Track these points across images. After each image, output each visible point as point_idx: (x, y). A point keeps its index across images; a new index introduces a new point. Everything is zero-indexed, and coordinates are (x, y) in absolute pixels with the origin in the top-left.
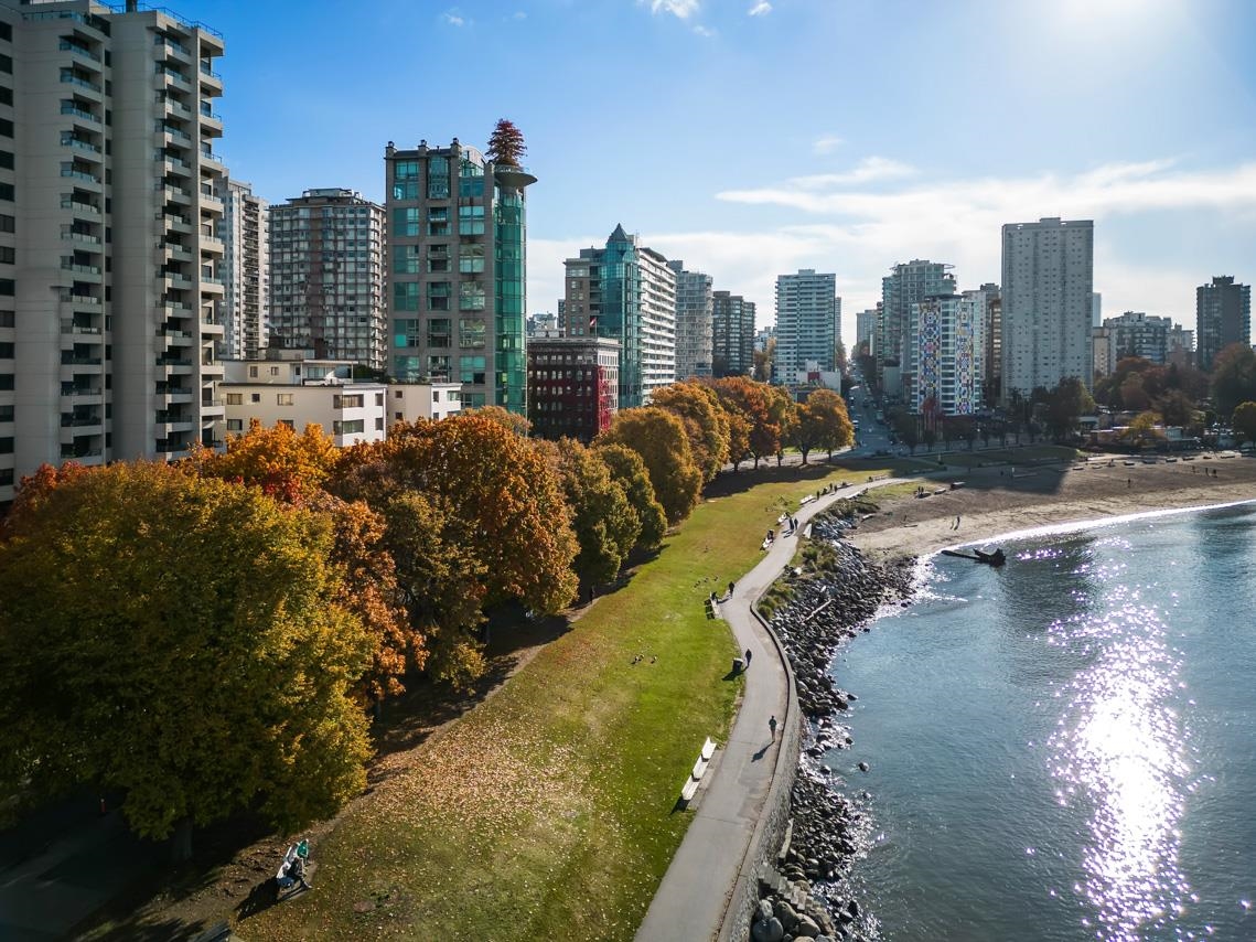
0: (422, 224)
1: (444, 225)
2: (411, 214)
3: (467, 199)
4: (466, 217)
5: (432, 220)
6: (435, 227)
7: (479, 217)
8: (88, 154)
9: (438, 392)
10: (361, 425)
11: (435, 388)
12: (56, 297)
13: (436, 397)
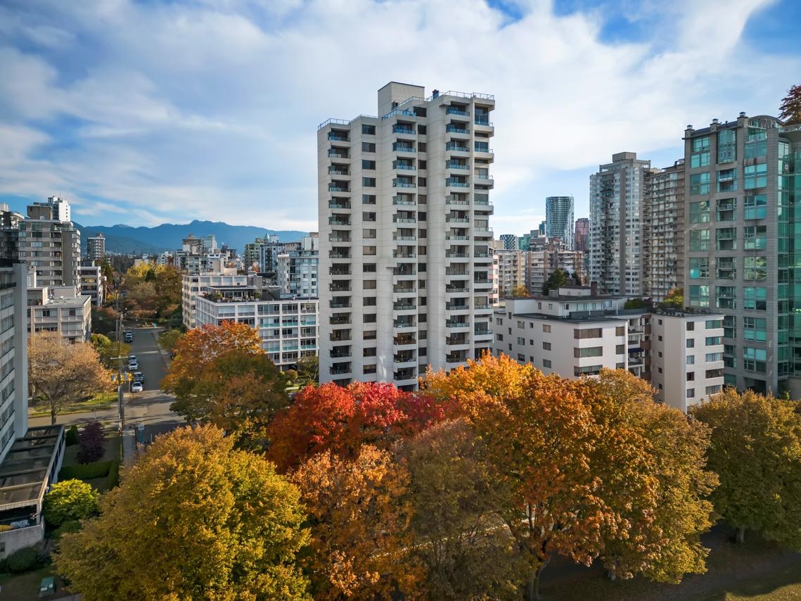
0: (712, 184)
1: (732, 182)
2: (704, 178)
3: (751, 160)
4: (750, 174)
5: (720, 180)
6: (725, 186)
7: (763, 172)
8: (406, 189)
9: (693, 323)
10: (598, 351)
11: (690, 320)
12: (390, 273)
13: (690, 327)
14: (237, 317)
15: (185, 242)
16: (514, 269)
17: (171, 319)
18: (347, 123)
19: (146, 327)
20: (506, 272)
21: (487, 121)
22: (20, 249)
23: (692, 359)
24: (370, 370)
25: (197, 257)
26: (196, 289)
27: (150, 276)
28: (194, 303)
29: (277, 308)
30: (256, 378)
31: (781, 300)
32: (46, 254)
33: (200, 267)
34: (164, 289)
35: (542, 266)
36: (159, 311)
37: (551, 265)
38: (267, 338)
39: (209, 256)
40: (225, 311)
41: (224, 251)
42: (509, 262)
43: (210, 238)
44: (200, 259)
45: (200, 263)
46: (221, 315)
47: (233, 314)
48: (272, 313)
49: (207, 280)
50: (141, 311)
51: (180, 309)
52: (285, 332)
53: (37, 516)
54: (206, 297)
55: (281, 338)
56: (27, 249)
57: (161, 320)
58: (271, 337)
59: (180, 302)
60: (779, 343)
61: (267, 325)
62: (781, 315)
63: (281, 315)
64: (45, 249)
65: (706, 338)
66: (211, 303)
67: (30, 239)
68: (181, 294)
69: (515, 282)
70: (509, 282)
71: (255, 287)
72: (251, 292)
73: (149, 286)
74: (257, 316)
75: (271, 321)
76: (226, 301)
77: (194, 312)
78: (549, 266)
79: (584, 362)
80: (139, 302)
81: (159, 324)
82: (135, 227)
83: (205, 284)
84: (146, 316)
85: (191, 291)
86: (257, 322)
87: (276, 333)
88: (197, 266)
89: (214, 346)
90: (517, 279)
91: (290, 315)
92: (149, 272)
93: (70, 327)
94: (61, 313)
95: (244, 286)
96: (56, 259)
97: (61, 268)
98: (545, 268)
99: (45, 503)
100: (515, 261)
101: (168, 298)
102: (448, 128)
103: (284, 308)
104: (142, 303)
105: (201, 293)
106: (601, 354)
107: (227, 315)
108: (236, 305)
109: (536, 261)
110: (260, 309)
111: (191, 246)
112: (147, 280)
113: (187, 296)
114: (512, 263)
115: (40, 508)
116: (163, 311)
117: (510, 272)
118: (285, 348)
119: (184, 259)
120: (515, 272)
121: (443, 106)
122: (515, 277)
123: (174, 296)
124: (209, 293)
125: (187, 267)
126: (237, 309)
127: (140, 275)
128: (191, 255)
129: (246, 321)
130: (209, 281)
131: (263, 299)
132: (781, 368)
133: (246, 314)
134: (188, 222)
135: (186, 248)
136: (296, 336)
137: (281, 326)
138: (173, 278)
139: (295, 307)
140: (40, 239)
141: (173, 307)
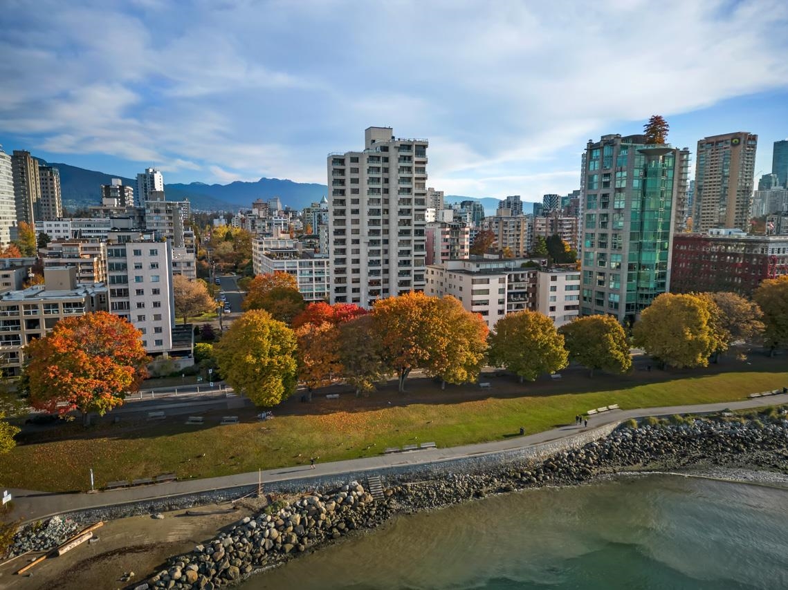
0: (600, 183)
1: (609, 182)
2: (595, 178)
3: (620, 168)
4: (618, 178)
5: (603, 180)
6: (606, 185)
8: (375, 196)
9: (556, 276)
10: (487, 292)
11: (554, 275)
12: (366, 245)
13: (554, 279)
14: (286, 269)
15: (255, 205)
16: (518, 233)
17: (245, 270)
18: (343, 154)
19: (228, 275)
20: (510, 235)
21: (425, 155)
22: (147, 221)
23: (554, 298)
24: (356, 300)
25: (264, 220)
26: (261, 249)
27: (228, 237)
28: (260, 259)
29: (311, 264)
30: (290, 301)
31: (631, 262)
32: (163, 225)
33: (266, 228)
34: (239, 248)
35: (544, 230)
36: (237, 264)
37: (552, 229)
38: (305, 283)
39: (273, 219)
40: (279, 265)
41: (286, 212)
42: (514, 227)
43: (275, 200)
44: (266, 222)
45: (266, 225)
46: (276, 268)
47: (284, 267)
48: (308, 267)
49: (269, 243)
50: (224, 264)
51: (251, 261)
52: (316, 279)
53: (192, 355)
54: (268, 255)
55: (314, 283)
56: (151, 221)
57: (238, 270)
58: (308, 282)
59: (251, 257)
60: (628, 291)
61: (305, 275)
62: (631, 272)
63: (314, 268)
64: (163, 221)
65: (566, 286)
66: (270, 260)
67: (153, 214)
68: (252, 251)
69: (518, 244)
70: (513, 244)
71: (297, 250)
72: (295, 253)
73: (229, 245)
74: (298, 269)
75: (308, 272)
76: (279, 259)
77: (260, 265)
78: (550, 230)
79: (476, 298)
80: (222, 257)
81: (237, 273)
82: (210, 184)
83: (267, 246)
84: (228, 267)
85: (259, 250)
86: (298, 272)
87: (311, 280)
88: (264, 227)
89: (271, 285)
90: (520, 241)
91: (319, 268)
92: (227, 233)
93: (188, 273)
94: (182, 265)
95: (291, 249)
96: (170, 228)
97: (173, 234)
98: (546, 232)
99: (194, 350)
100: (518, 227)
101: (242, 254)
102: (400, 160)
103: (316, 264)
104: (223, 257)
105: (264, 252)
106: (488, 294)
107: (279, 267)
108: (285, 261)
109: (540, 226)
110: (300, 264)
111: (259, 210)
112: (226, 240)
113: (256, 254)
114: (516, 228)
115: (192, 352)
116: (240, 264)
117: (513, 235)
118: (316, 290)
119: (253, 222)
120: (518, 235)
121: (395, 147)
122: (518, 240)
123: (248, 253)
124: (269, 253)
125: (256, 228)
126: (286, 264)
127: (221, 236)
128: (259, 218)
129: (292, 272)
130: (270, 244)
131: (302, 257)
132: (628, 306)
133: (292, 267)
134: (257, 180)
135: (255, 211)
136: (324, 282)
137: (314, 276)
138: (246, 240)
139: (323, 263)
140: (159, 215)
141: (246, 261)
